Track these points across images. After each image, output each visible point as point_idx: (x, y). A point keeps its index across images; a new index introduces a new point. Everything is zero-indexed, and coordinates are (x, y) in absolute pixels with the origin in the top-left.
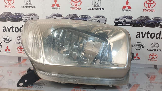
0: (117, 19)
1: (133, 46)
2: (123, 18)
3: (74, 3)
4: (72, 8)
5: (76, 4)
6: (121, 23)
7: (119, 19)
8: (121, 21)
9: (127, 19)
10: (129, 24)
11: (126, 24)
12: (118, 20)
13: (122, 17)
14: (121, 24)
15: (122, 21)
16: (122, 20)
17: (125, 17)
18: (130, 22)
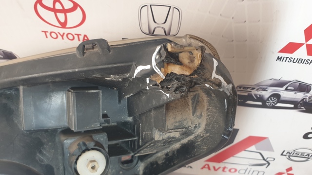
0: (244, 88)
1: (285, 154)
2: (272, 85)
3: (53, 13)
4: (48, 34)
5: (62, 20)
6: (260, 99)
7: (253, 89)
8: (263, 93)
9: (286, 89)
10: (292, 106)
11: (279, 105)
12: (249, 90)
13: (271, 82)
14: (260, 103)
15: (266, 94)
16: (264, 90)
17: (281, 84)
18: (295, 100)
